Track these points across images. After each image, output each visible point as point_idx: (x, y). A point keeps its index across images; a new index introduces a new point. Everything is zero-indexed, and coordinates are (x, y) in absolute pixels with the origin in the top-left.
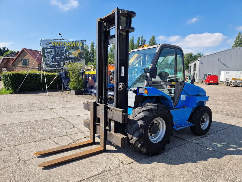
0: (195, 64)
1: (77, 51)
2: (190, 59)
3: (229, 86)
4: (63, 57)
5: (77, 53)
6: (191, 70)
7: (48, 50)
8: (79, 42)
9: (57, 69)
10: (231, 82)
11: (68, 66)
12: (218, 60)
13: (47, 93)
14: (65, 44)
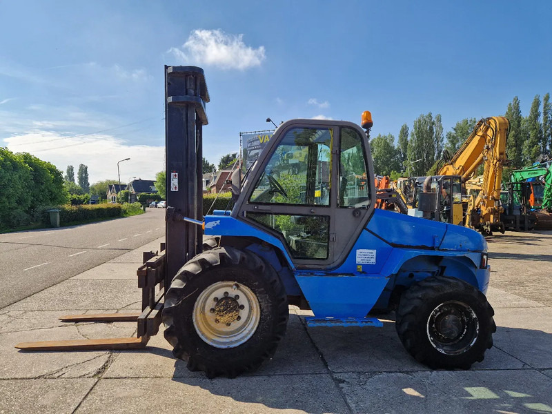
4: (277, 164)
5: (303, 154)
7: (253, 153)
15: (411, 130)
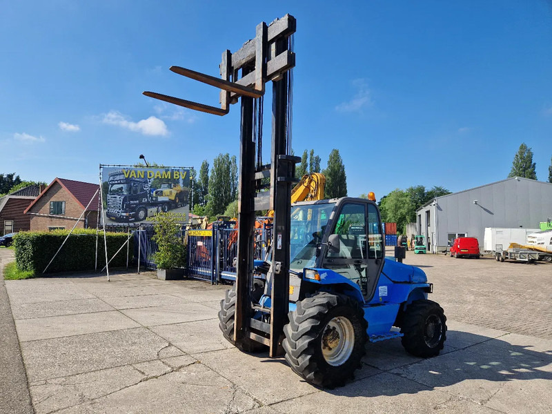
0: (428, 212)
1: (175, 188)
2: (419, 199)
3: (503, 261)
4: (145, 200)
5: (174, 192)
6: (420, 225)
7: (115, 187)
8: (178, 171)
9: (131, 224)
10: (506, 253)
11: (155, 218)
12: (476, 203)
13: (108, 277)
14: (150, 176)
15: (211, 167)
